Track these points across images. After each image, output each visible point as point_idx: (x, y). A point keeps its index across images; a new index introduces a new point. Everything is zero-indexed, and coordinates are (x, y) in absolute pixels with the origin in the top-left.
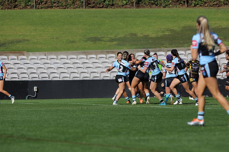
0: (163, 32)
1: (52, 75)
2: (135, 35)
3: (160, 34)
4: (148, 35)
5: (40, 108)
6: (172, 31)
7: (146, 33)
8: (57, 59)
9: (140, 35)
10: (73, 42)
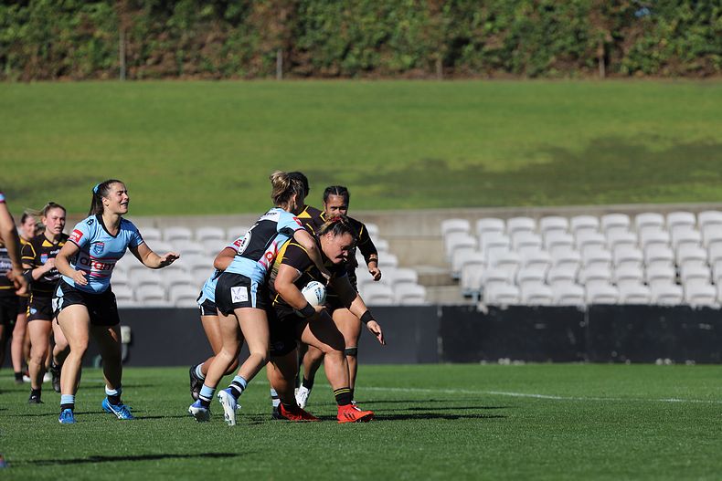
0: (530, 155)
1: (176, 292)
2: (441, 164)
3: (520, 162)
4: (481, 166)
5: (139, 396)
6: (556, 151)
7: (476, 159)
8: (194, 238)
9: (454, 164)
10: (244, 185)
